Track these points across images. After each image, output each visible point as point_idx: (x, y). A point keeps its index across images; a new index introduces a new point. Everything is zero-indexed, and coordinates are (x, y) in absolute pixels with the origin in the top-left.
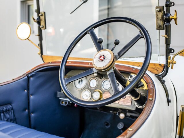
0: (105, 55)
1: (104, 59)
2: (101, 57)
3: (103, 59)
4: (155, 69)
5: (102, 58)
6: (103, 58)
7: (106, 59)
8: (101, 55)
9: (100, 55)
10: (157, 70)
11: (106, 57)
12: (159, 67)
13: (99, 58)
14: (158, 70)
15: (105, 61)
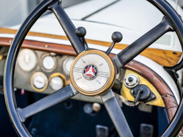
0: (97, 65)
1: (96, 74)
2: (87, 68)
3: (93, 74)
4: (165, 59)
5: (90, 72)
6: (93, 71)
7: (99, 74)
8: (87, 64)
9: (85, 65)
10: (168, 60)
11: (100, 69)
12: (172, 56)
13: (84, 72)
14: (170, 60)
15: (98, 78)
